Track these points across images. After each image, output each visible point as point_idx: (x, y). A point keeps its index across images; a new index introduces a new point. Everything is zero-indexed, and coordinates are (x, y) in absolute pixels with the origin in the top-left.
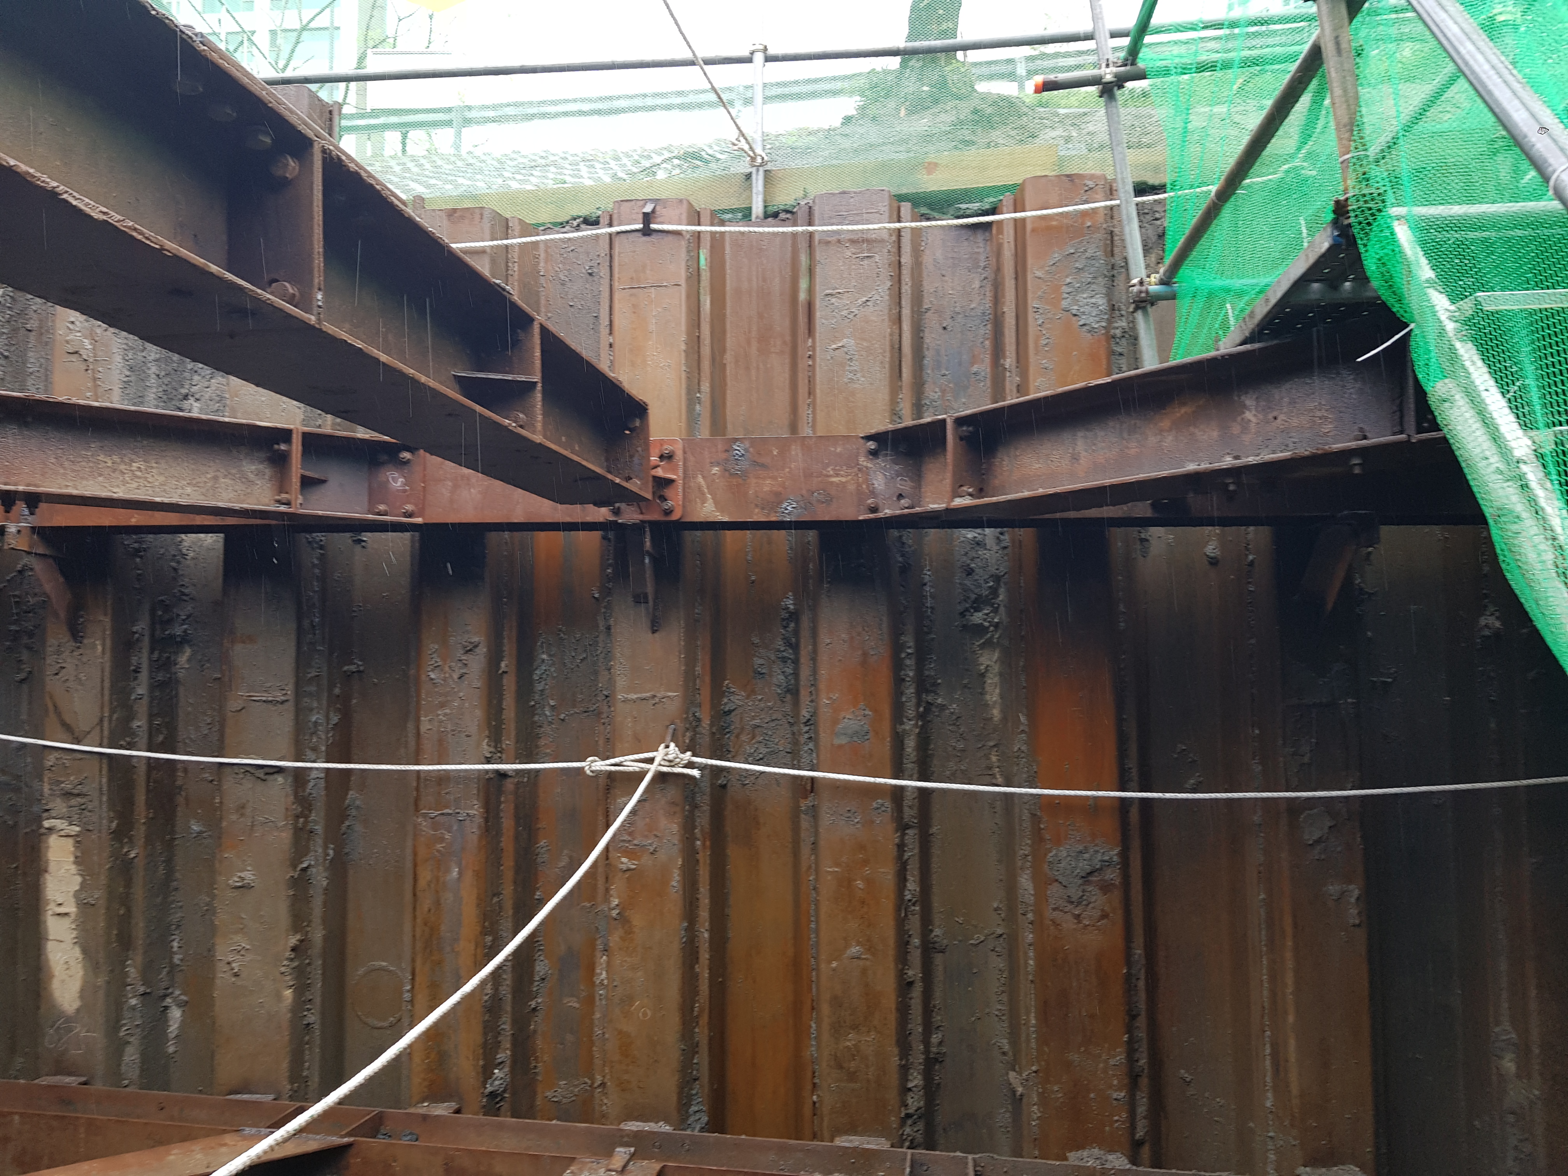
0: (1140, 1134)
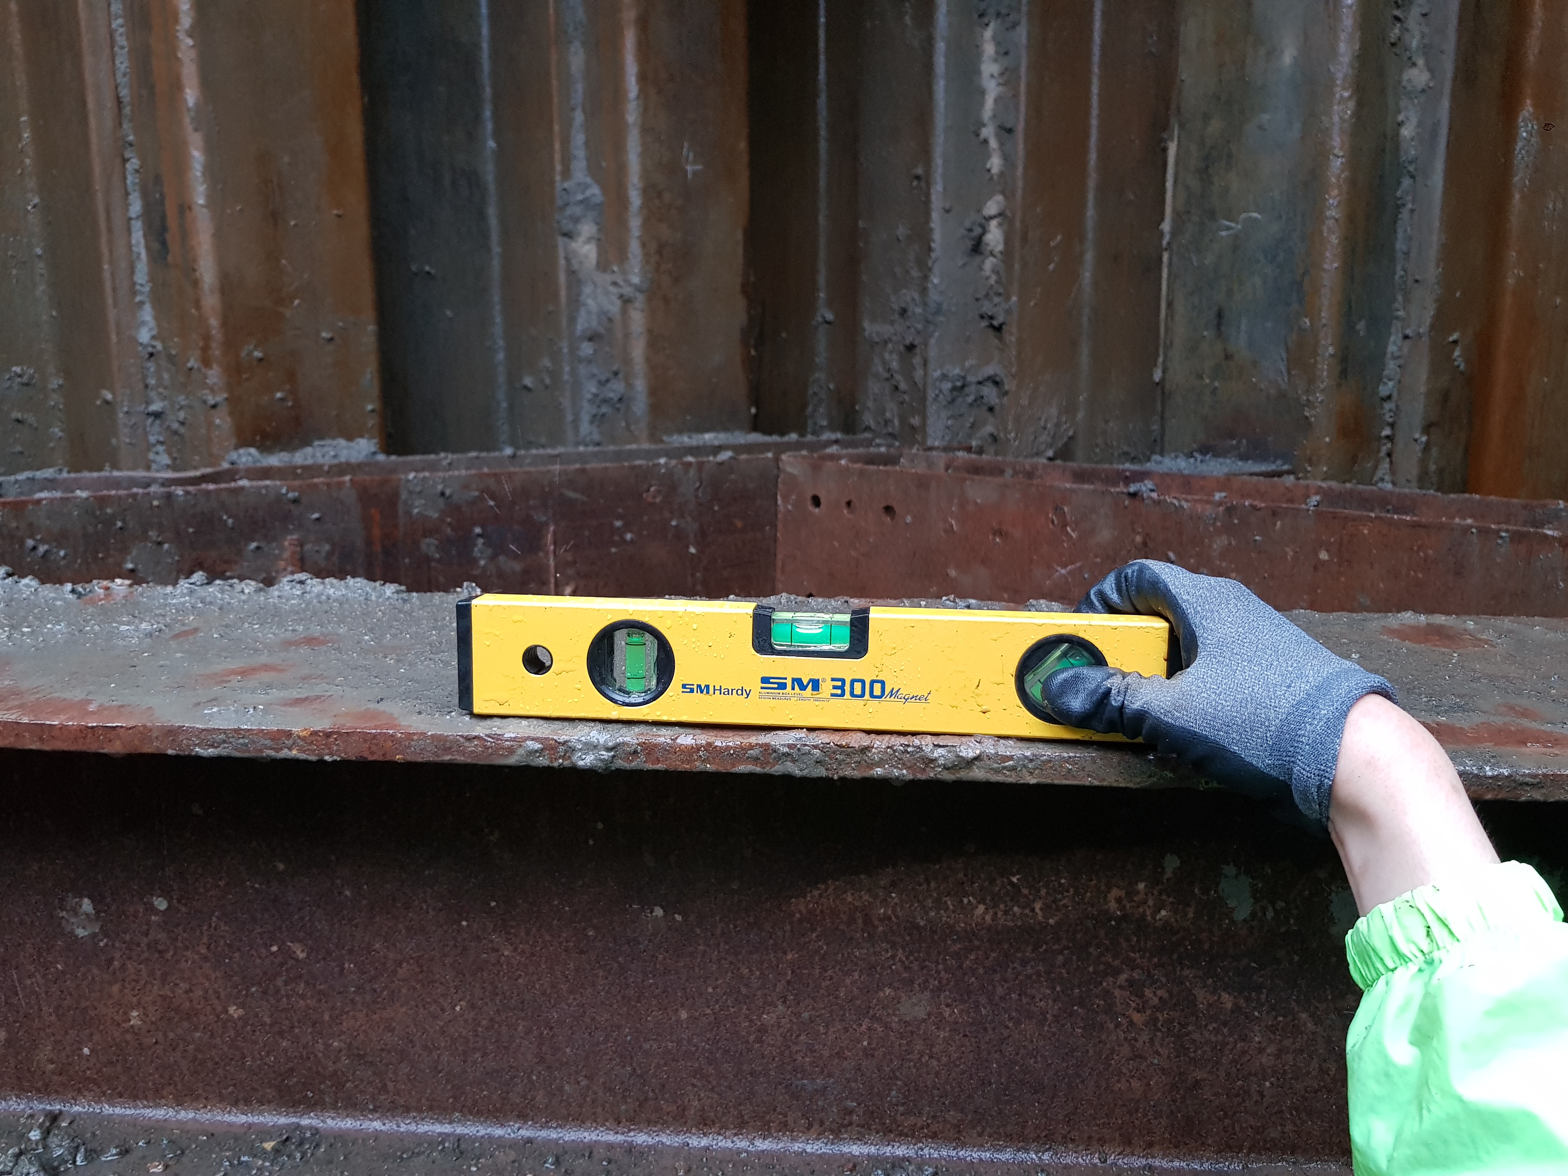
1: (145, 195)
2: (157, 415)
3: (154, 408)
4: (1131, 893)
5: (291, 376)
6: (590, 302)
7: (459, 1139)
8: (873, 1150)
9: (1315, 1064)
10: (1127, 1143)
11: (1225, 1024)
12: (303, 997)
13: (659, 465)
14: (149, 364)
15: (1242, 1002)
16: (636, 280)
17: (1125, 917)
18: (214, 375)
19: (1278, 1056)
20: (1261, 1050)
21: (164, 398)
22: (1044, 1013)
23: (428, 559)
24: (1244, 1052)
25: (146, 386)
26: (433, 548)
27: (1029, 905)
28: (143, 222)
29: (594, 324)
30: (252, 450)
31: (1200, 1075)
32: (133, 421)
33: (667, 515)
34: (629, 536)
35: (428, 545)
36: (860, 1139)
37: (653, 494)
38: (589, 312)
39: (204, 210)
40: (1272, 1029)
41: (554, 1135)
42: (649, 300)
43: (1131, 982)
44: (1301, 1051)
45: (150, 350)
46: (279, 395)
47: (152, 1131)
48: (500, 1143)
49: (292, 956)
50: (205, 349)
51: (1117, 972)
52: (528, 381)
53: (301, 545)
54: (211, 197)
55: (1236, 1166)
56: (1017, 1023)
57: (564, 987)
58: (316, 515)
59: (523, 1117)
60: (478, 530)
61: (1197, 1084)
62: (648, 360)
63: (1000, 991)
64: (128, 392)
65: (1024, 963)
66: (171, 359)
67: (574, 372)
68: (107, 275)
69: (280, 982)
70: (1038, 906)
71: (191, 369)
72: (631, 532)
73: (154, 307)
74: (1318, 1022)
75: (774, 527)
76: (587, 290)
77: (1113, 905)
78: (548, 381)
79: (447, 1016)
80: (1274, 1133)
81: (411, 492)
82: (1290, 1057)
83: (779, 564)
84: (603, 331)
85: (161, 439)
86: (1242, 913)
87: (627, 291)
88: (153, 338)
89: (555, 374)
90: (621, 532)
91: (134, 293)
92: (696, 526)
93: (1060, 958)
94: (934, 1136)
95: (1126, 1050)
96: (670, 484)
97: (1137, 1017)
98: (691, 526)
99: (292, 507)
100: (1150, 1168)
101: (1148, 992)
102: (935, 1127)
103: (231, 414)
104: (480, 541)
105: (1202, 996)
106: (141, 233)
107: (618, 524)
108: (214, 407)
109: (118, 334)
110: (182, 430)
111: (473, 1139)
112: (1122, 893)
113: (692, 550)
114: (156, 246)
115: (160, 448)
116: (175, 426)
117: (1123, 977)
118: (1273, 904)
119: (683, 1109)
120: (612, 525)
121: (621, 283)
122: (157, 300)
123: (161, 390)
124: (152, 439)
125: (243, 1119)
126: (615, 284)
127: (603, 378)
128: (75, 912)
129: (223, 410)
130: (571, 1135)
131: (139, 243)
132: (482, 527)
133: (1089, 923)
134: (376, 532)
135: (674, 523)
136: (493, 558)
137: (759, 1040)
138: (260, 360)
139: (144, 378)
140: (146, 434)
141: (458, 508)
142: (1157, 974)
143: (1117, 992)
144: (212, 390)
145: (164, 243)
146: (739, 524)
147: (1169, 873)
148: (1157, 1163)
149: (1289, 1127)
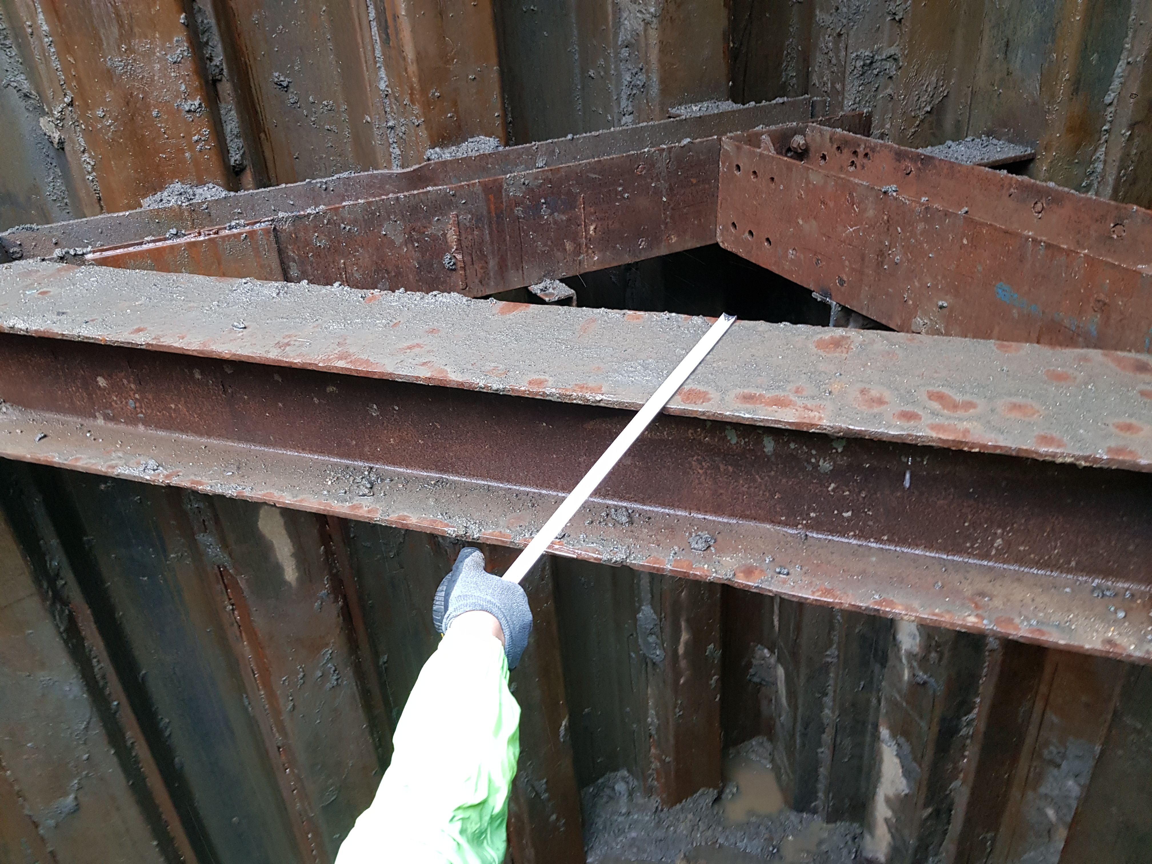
0: (235, 157)
1: (376, 8)
2: (392, 128)
3: (390, 124)
4: (696, 432)
5: (455, 104)
6: (626, 22)
7: (489, 486)
8: (616, 503)
9: (761, 492)
10: (698, 510)
11: (730, 476)
12: (440, 439)
13: (644, 152)
14: (386, 101)
15: (735, 470)
16: (652, 10)
17: (694, 439)
18: (417, 109)
19: (748, 488)
20: (743, 486)
21: (394, 119)
22: (669, 466)
23: (518, 218)
24: (737, 486)
25: (386, 112)
26: (520, 212)
27: (662, 433)
28: (377, 22)
29: (629, 37)
30: (437, 149)
31: (722, 491)
32: (381, 132)
33: (649, 180)
34: (626, 195)
35: (518, 211)
36: (612, 499)
37: (641, 170)
38: (626, 29)
39: (406, 18)
40: (747, 479)
41: (518, 488)
42: (661, 22)
43: (697, 460)
44: (756, 488)
45: (386, 93)
46: (449, 115)
47: (399, 474)
48: (501, 489)
49: (436, 426)
50: (411, 94)
51: (693, 456)
52: (591, 73)
53: (458, 217)
54: (407, 10)
55: (735, 521)
56: (660, 469)
57: (518, 444)
58: (464, 201)
59: (508, 481)
60: (543, 201)
61: (721, 494)
62: (660, 61)
63: (654, 459)
64: (378, 117)
65: (662, 450)
66: (396, 99)
67: (617, 69)
68: (362, 54)
69: (433, 434)
70: (665, 433)
71: (406, 105)
72: (628, 193)
73: (385, 69)
74: (762, 479)
75: (717, 180)
76: (625, 15)
77: (690, 435)
78: (602, 73)
79: (483, 449)
80: (748, 513)
81: (508, 185)
82: (752, 490)
83: (719, 202)
84: (634, 41)
85: (395, 141)
86: (734, 441)
87: (648, 16)
88: (387, 86)
89: (606, 70)
90: (621, 193)
91: (376, 63)
92: (667, 185)
93: (674, 450)
94: (636, 501)
95: (697, 481)
96: (651, 162)
97: (700, 471)
98: (663, 185)
99: (452, 198)
100: (705, 519)
101: (704, 464)
102: (636, 498)
103: (426, 129)
104: (544, 206)
105: (722, 467)
106: (376, 28)
107: (620, 189)
108: (418, 126)
109: (370, 86)
110: (404, 137)
111: (493, 487)
112: (693, 432)
113: (664, 199)
114: (384, 36)
115: (395, 145)
116: (401, 134)
117: (695, 458)
118: (744, 439)
119: (557, 485)
120: (617, 190)
121: (644, 11)
122: (387, 67)
123: (393, 114)
124: (391, 141)
125: (425, 474)
126: (640, 11)
127: (634, 71)
128: (372, 408)
129: (423, 127)
130: (522, 489)
131: (375, 34)
132: (545, 199)
133: (683, 440)
134: (492, 207)
135: (653, 185)
136: (551, 214)
137: (578, 466)
138: (438, 97)
139: (384, 108)
140: (387, 138)
141: (532, 190)
142: (706, 458)
143: (693, 462)
144: (417, 117)
145: (387, 35)
146: (694, 181)
147: (708, 426)
148: (707, 517)
149: (753, 512)
